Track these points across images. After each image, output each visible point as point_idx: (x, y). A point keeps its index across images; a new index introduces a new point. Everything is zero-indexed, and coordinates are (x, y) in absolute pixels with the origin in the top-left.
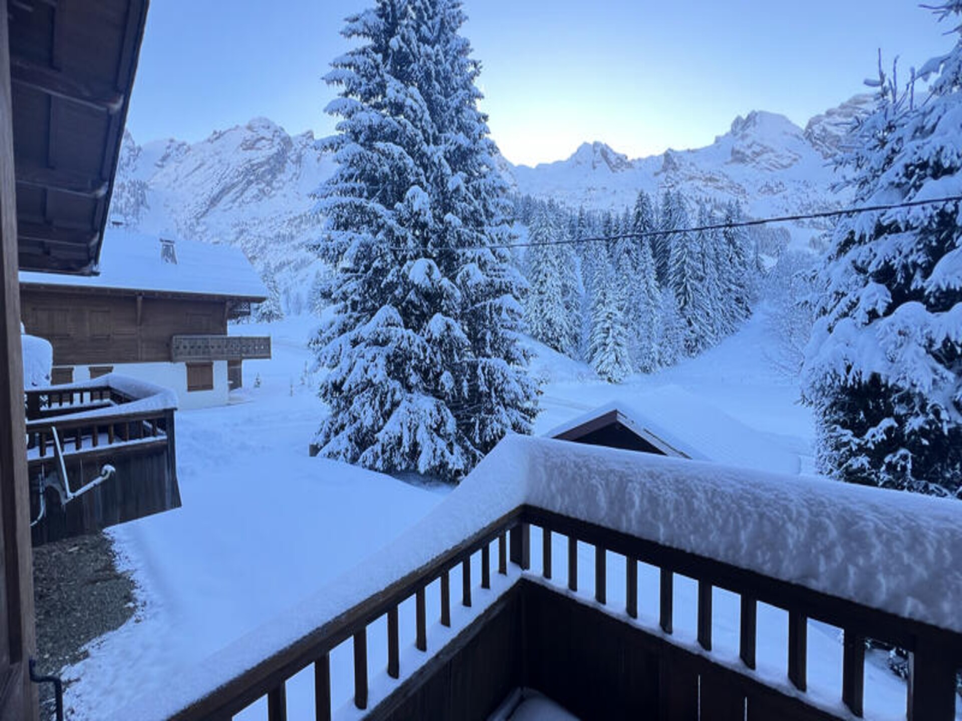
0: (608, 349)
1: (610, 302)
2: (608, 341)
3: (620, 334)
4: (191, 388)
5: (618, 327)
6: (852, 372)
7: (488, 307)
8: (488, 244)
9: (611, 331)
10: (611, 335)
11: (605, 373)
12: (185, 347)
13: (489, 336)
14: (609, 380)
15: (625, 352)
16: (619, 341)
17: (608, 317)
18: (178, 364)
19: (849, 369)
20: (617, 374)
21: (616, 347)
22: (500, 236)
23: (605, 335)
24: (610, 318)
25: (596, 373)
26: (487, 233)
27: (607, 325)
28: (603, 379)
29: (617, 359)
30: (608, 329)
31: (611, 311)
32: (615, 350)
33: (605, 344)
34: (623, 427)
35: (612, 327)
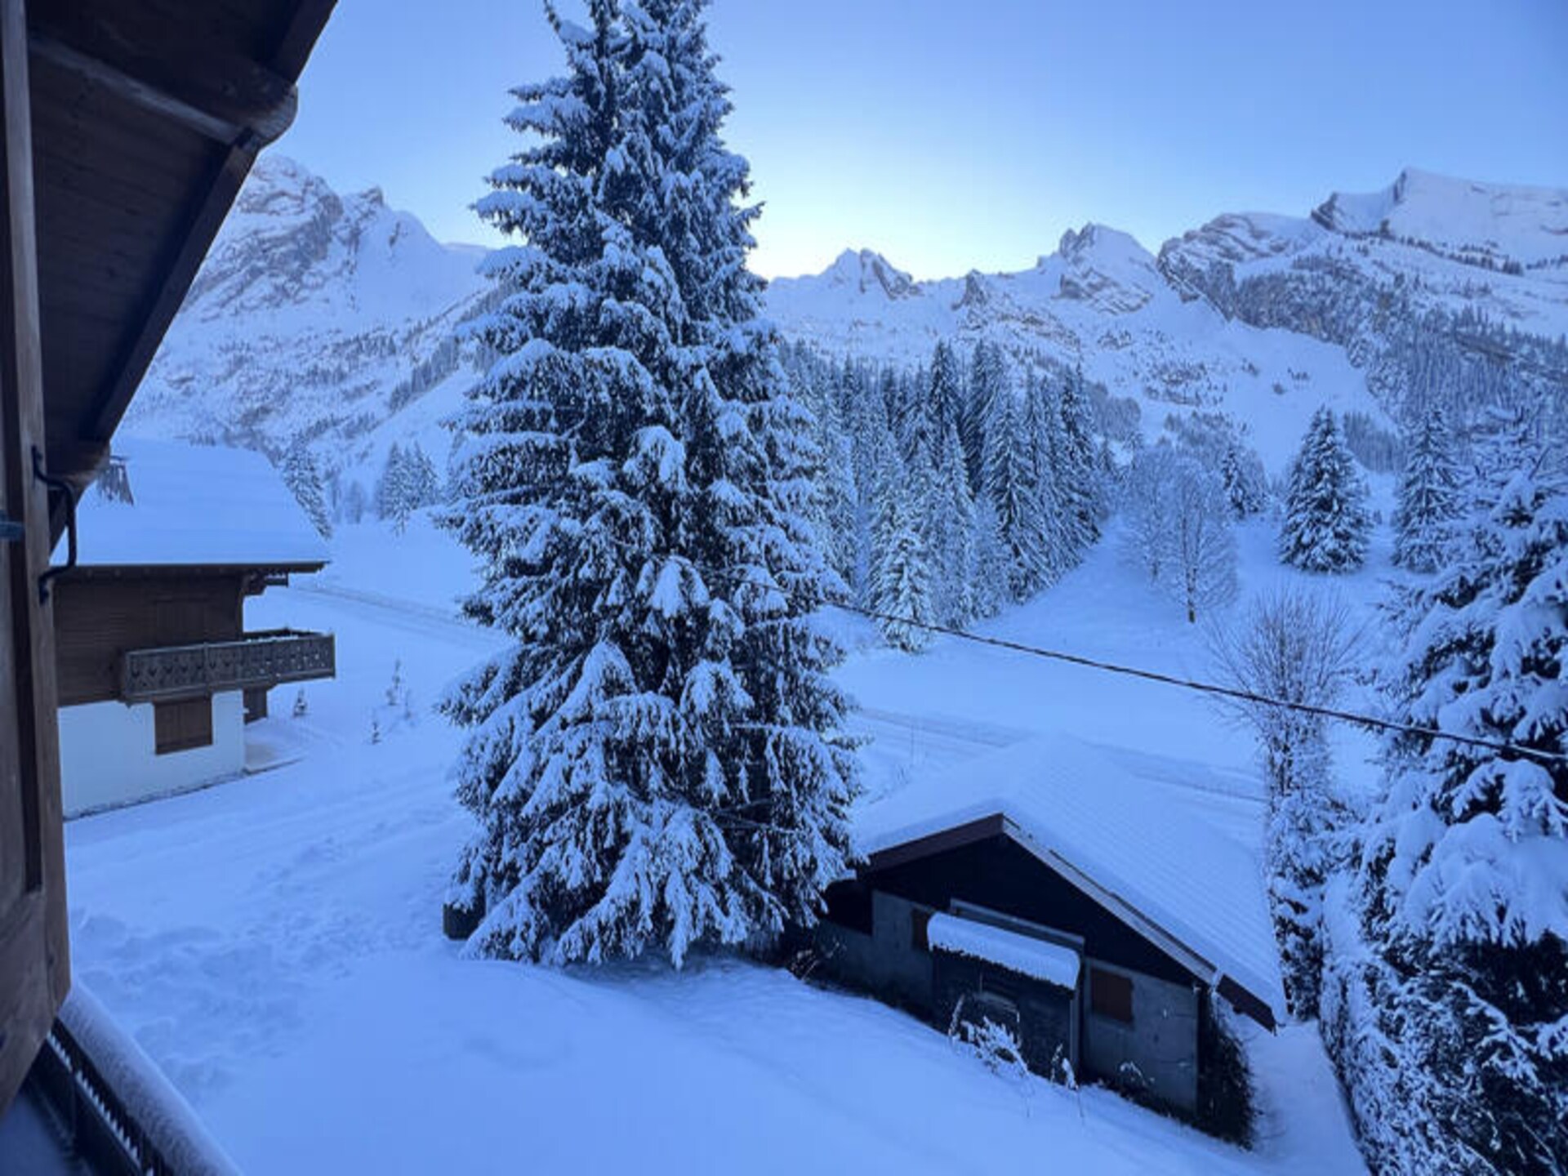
0: (902, 598)
1: (905, 523)
2: (901, 586)
3: (920, 573)
4: (162, 748)
5: (917, 563)
6: (1508, 919)
7: (780, 632)
8: (778, 516)
9: (906, 569)
10: (905, 576)
11: (897, 636)
12: (152, 673)
13: (781, 684)
14: (903, 646)
15: (927, 601)
16: (918, 586)
17: (900, 546)
18: (137, 708)
19: (1501, 912)
20: (915, 637)
21: (914, 595)
22: (794, 498)
23: (894, 575)
24: (905, 549)
25: (884, 637)
26: (771, 492)
27: (899, 560)
28: (893, 646)
29: (915, 612)
30: (901, 565)
31: (905, 536)
32: (912, 599)
33: (896, 590)
34: (1009, 839)
35: (908, 563)
